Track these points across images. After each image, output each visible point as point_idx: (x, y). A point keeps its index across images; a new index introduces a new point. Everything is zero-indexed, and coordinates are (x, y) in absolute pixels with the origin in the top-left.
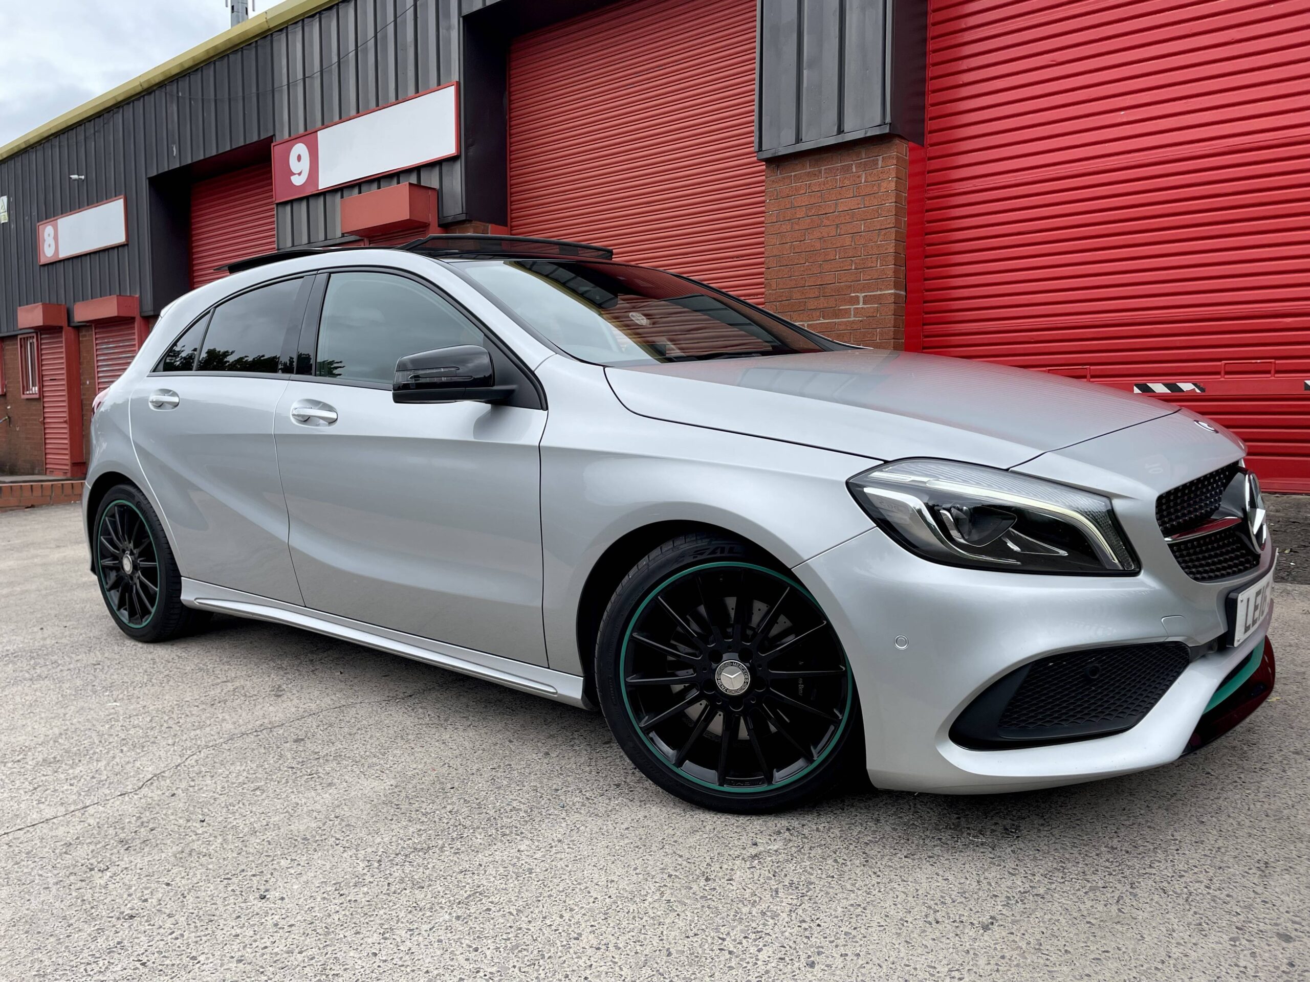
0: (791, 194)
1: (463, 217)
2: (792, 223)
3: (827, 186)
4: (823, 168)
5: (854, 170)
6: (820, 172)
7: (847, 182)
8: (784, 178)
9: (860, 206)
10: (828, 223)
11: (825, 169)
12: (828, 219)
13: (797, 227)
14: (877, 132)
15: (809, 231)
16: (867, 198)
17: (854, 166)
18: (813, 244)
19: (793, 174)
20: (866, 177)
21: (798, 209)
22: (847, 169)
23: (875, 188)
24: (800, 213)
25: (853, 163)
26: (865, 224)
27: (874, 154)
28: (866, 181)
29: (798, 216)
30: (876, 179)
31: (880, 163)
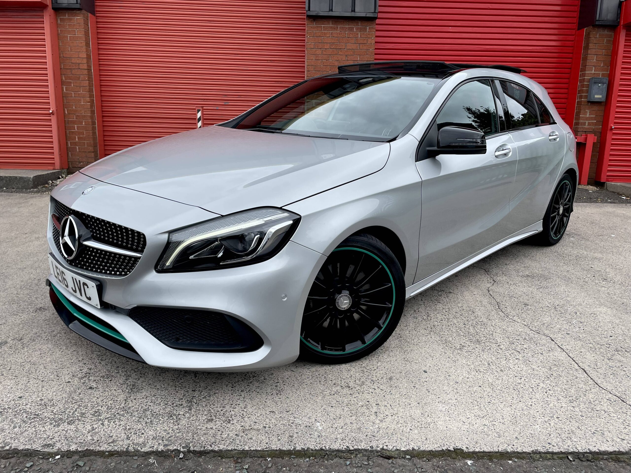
0: (322, 36)
1: (78, 6)
2: (322, 51)
3: (341, 35)
4: (339, 26)
5: (355, 30)
6: (337, 28)
7: (351, 36)
8: (318, 27)
9: (357, 48)
10: (341, 53)
11: (340, 27)
12: (341, 51)
13: (325, 53)
14: (371, 15)
15: (331, 56)
16: (361, 45)
17: (355, 29)
18: (333, 62)
19: (323, 26)
20: (361, 35)
21: (325, 44)
22: (351, 29)
23: (365, 41)
24: (327, 46)
25: (355, 27)
26: (360, 57)
27: (365, 25)
28: (360, 37)
29: (325, 48)
30: (366, 37)
31: (368, 29)
